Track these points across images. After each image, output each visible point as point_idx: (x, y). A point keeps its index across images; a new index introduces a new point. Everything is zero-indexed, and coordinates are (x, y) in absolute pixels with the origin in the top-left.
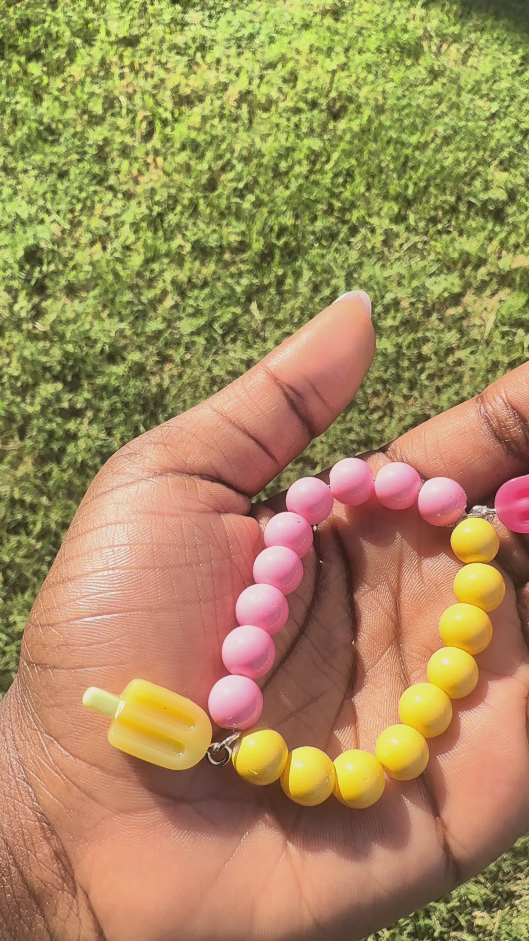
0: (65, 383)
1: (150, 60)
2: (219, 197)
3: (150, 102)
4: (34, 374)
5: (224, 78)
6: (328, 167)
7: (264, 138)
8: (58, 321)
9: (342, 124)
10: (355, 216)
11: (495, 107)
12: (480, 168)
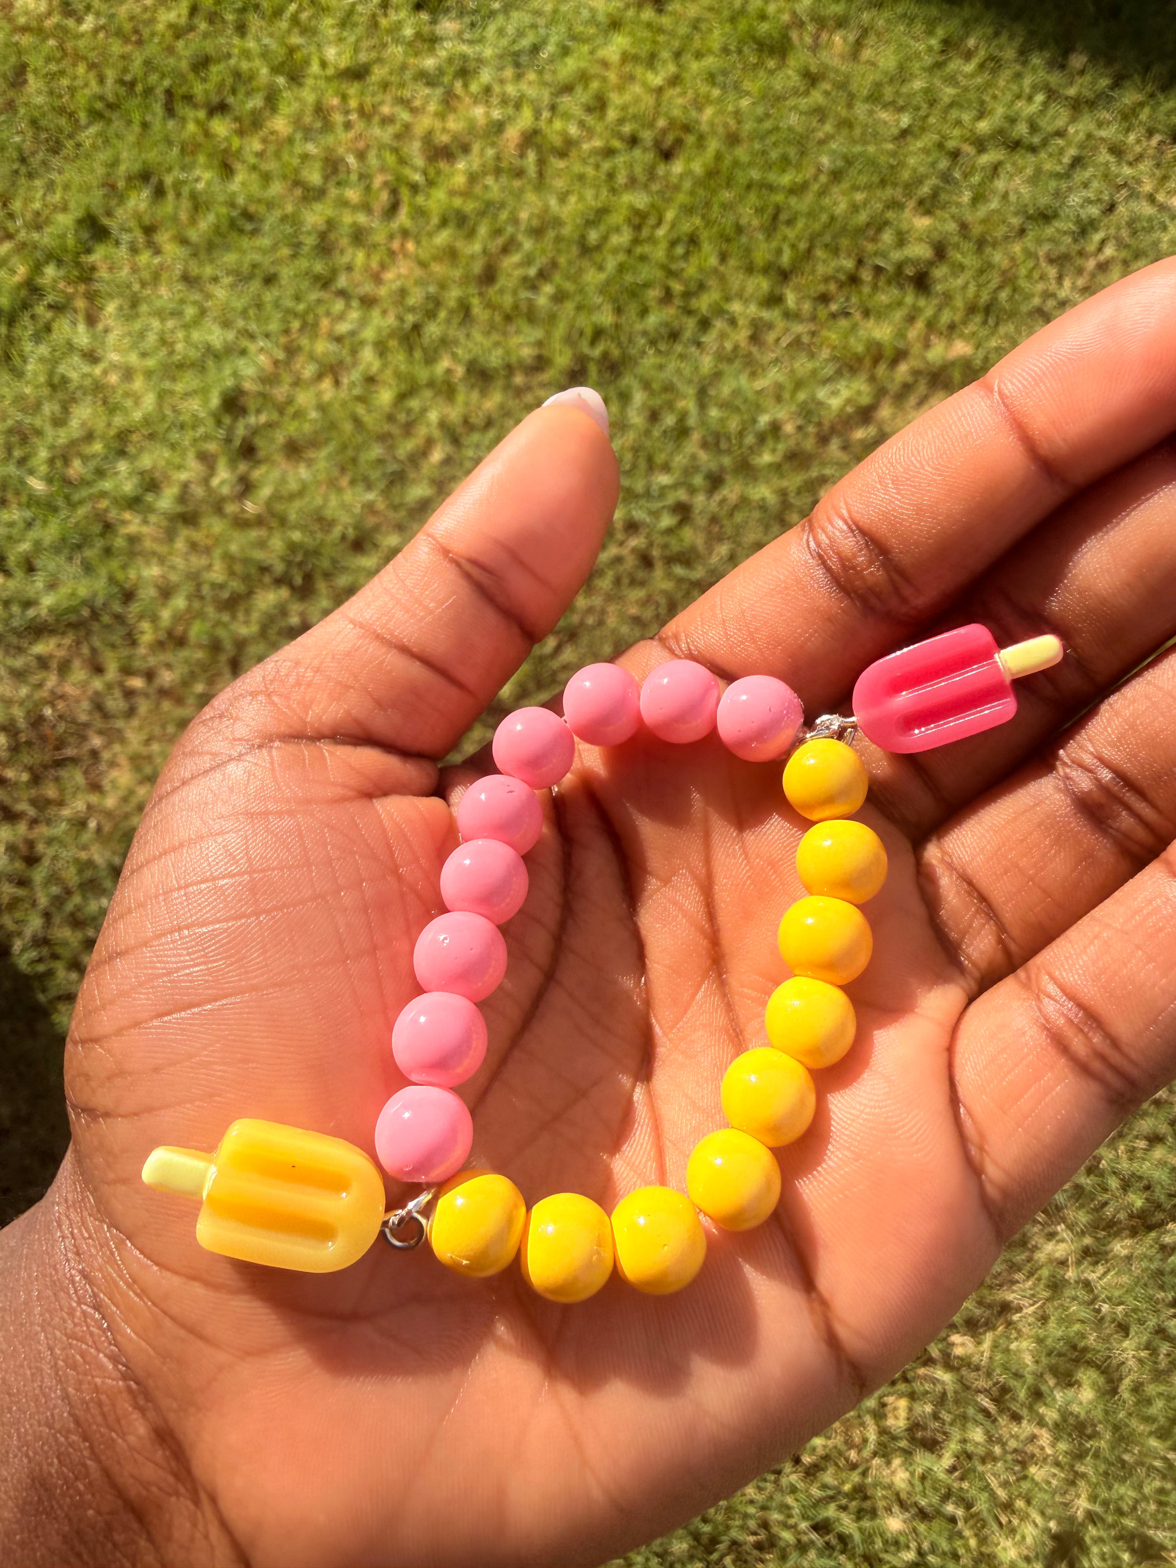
0: (292, 588)
1: (388, 98)
2: (501, 291)
3: (390, 159)
4: (246, 578)
5: (496, 114)
6: (661, 232)
7: (563, 198)
8: (276, 497)
9: (677, 167)
10: (703, 303)
11: (905, 120)
12: (890, 215)
